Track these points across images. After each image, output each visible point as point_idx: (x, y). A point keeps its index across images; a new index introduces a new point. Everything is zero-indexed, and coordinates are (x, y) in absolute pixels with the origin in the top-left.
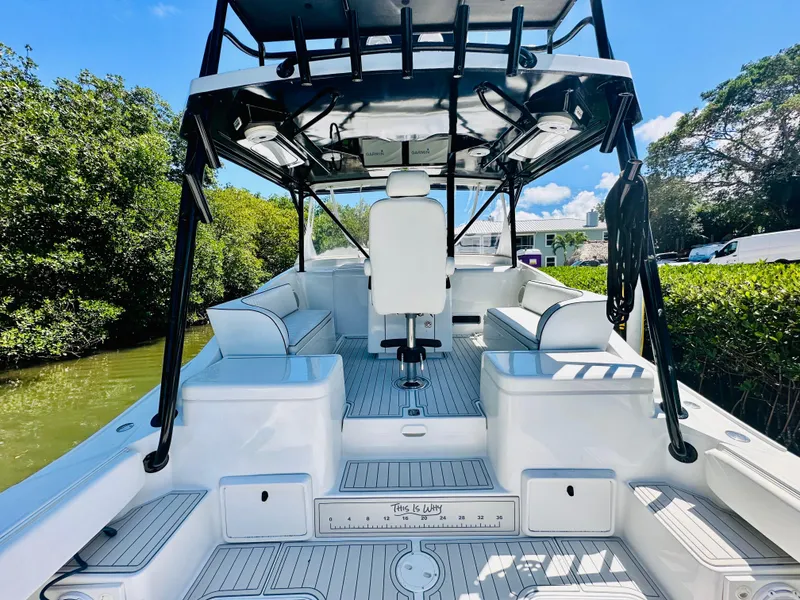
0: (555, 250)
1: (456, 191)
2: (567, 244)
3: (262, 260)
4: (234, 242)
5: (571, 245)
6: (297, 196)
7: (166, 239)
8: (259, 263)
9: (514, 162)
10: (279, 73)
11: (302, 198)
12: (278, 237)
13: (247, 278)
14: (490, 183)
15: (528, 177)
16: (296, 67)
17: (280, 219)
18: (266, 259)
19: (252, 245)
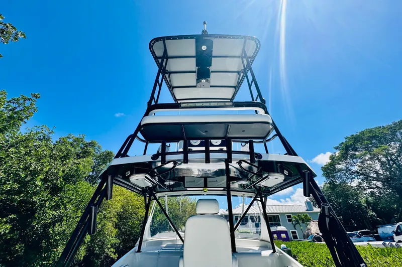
0: (295, 226)
1: (232, 197)
2: (300, 222)
3: (117, 230)
4: (105, 217)
5: (303, 223)
6: (148, 198)
7: (66, 216)
8: (115, 231)
9: (260, 187)
10: (152, 158)
11: (150, 200)
12: (131, 214)
13: (104, 243)
14: (250, 194)
15: (269, 193)
16: (160, 157)
17: (135, 202)
18: (119, 229)
19: (114, 219)
